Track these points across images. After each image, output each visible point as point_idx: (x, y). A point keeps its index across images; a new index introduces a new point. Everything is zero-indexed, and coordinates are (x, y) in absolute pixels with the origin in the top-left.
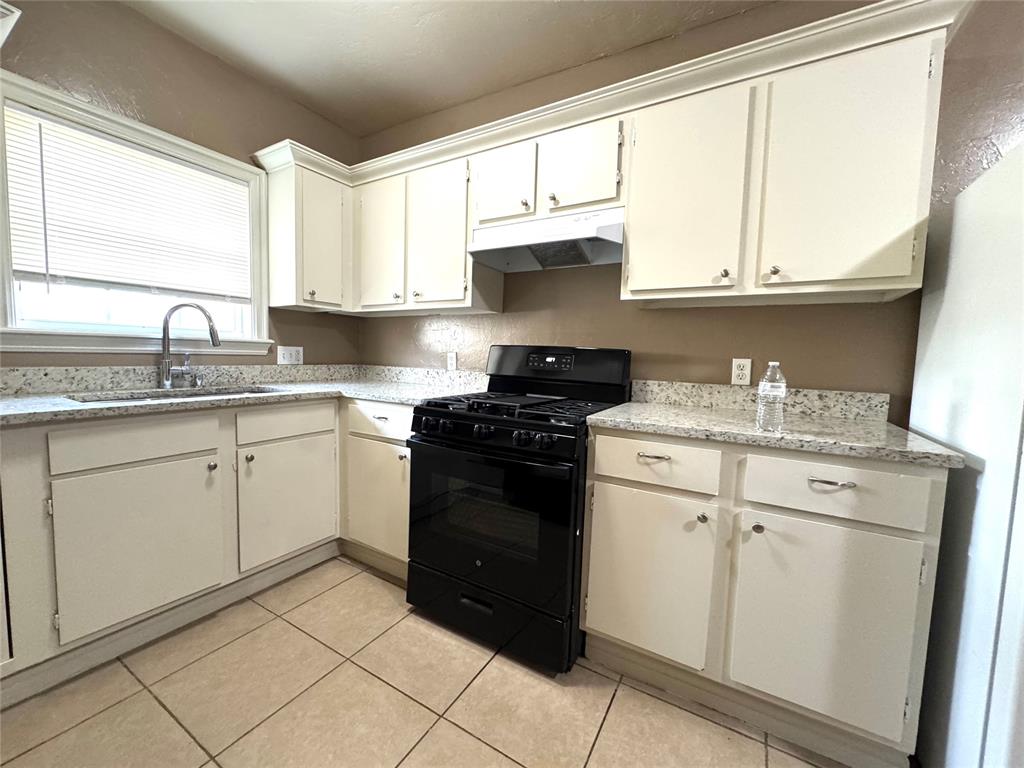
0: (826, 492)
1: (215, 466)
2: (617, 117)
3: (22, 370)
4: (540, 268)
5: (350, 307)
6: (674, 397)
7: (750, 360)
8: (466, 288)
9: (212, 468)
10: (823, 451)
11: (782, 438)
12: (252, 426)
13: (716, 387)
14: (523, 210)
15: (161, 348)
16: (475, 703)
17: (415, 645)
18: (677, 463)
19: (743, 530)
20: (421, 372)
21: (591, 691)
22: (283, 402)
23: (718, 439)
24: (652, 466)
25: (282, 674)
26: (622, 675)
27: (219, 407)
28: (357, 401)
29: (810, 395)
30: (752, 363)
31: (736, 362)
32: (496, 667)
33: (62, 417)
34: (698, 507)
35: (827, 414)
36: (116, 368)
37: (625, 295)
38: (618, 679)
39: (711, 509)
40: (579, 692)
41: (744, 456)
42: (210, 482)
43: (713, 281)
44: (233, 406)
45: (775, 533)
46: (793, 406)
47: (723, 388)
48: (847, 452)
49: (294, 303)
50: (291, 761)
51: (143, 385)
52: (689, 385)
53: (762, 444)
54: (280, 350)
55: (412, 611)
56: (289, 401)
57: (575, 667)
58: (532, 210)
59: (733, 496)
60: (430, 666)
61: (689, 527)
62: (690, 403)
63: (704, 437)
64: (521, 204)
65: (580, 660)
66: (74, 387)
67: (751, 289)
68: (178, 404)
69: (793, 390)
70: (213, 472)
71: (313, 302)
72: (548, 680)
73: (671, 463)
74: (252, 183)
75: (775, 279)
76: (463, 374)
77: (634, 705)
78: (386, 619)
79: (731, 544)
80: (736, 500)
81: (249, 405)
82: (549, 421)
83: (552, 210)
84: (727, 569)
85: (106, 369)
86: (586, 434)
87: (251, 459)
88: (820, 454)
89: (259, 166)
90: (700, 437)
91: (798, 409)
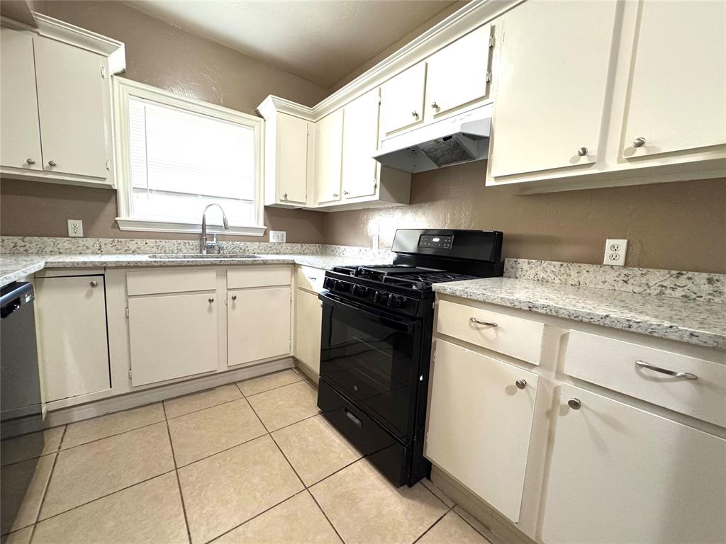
0: (657, 380)
1: (213, 300)
2: (489, 23)
3: (136, 240)
4: (437, 167)
5: (312, 204)
6: (542, 275)
7: (625, 241)
8: (376, 186)
9: (211, 301)
10: (656, 335)
11: (607, 316)
12: (237, 278)
13: (587, 267)
14: (414, 119)
15: (201, 230)
16: (333, 487)
17: (312, 436)
18: (502, 330)
19: (561, 403)
20: (356, 249)
21: (424, 508)
22: (255, 265)
23: (540, 311)
24: (483, 331)
25: (230, 432)
26: (456, 504)
27: (215, 265)
28: (303, 267)
29: (696, 278)
30: (628, 244)
31: (609, 243)
32: (359, 467)
33: (132, 265)
34: (520, 373)
35: (716, 300)
36: (179, 241)
37: (490, 182)
38: (451, 507)
39: (531, 377)
40: (413, 505)
41: (567, 331)
42: (210, 309)
43: (571, 161)
44: (224, 265)
45: (594, 412)
46: (673, 289)
47: (592, 268)
48: (686, 339)
49: (274, 203)
50: (211, 485)
51: (193, 251)
52: (558, 264)
53: (586, 320)
54: (272, 233)
55: (320, 413)
56: (258, 264)
57: (418, 485)
58: (420, 119)
59: (555, 370)
60: (316, 452)
61: (510, 391)
62: (557, 281)
63: (527, 308)
64: (412, 115)
65: (424, 480)
66: (159, 251)
67: (613, 165)
68: (192, 261)
69: (674, 272)
70: (212, 303)
71: (286, 201)
72: (392, 488)
73: (497, 330)
74: (256, 128)
75: (641, 152)
76: (381, 251)
77: (455, 532)
78: (303, 414)
79: (550, 414)
80: (557, 372)
81: (234, 265)
82: (412, 287)
83: (435, 116)
84: (545, 439)
85: (174, 241)
86: (433, 299)
87: (234, 298)
88: (650, 337)
89: (260, 116)
90: (523, 308)
91: (679, 293)
